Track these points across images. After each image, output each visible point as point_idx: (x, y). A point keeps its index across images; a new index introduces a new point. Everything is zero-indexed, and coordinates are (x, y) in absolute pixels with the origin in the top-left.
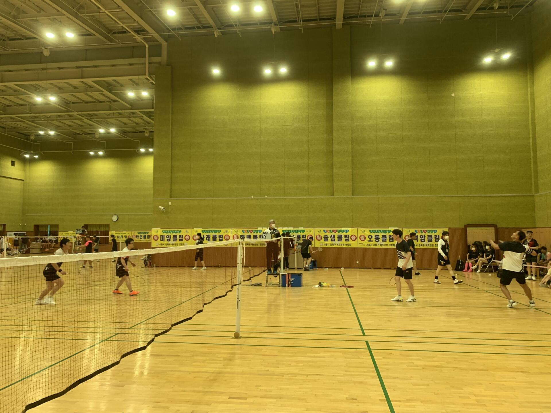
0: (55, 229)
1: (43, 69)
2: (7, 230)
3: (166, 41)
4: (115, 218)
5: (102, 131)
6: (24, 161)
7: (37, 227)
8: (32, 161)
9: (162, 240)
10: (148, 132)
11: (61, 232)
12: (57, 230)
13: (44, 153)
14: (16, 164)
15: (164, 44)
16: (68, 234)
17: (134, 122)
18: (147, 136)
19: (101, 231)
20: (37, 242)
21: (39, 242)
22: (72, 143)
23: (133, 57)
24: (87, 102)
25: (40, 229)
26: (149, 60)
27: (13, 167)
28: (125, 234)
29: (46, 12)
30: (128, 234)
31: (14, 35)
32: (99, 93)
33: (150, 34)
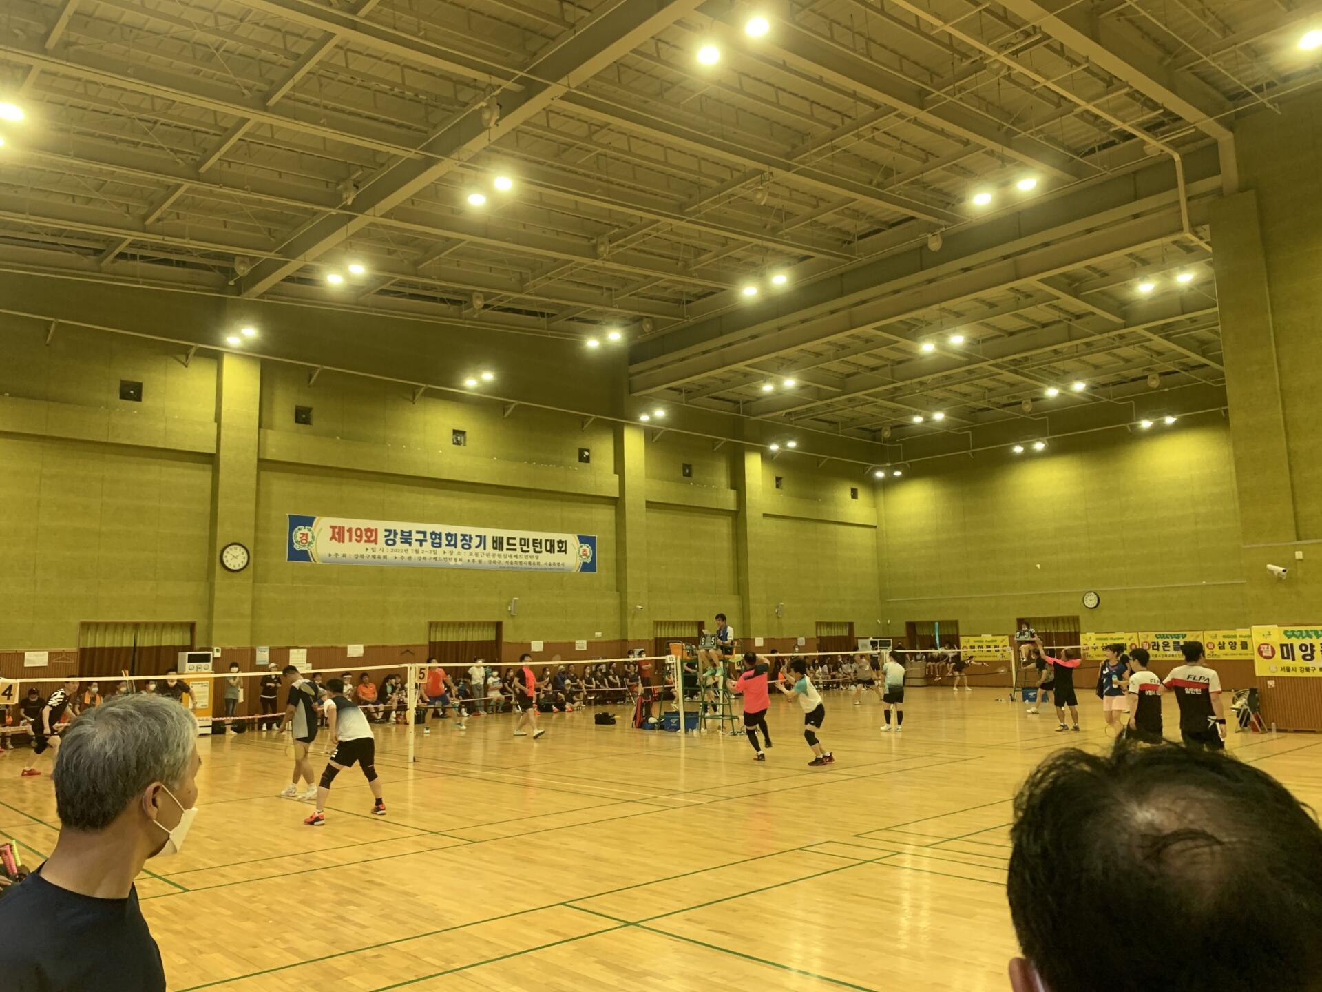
0: (952, 631)
1: (930, 281)
2: (856, 635)
3: (1231, 129)
4: (1091, 601)
5: (1052, 392)
6: (876, 487)
7: (911, 626)
8: (889, 483)
9: (1288, 658)
10: (1157, 376)
11: (966, 638)
12: (955, 633)
13: (910, 463)
14: (860, 494)
15: (1225, 138)
16: (982, 641)
17: (1119, 357)
18: (1156, 386)
19: (1057, 634)
20: (916, 660)
21: (921, 659)
22: (970, 432)
23: (1136, 197)
24: (1011, 334)
25: (920, 631)
26: (1187, 191)
27: (854, 500)
28: (1122, 639)
29: (938, 157)
30: (1130, 639)
31: (868, 225)
32: (1046, 306)
33: (1190, 124)
